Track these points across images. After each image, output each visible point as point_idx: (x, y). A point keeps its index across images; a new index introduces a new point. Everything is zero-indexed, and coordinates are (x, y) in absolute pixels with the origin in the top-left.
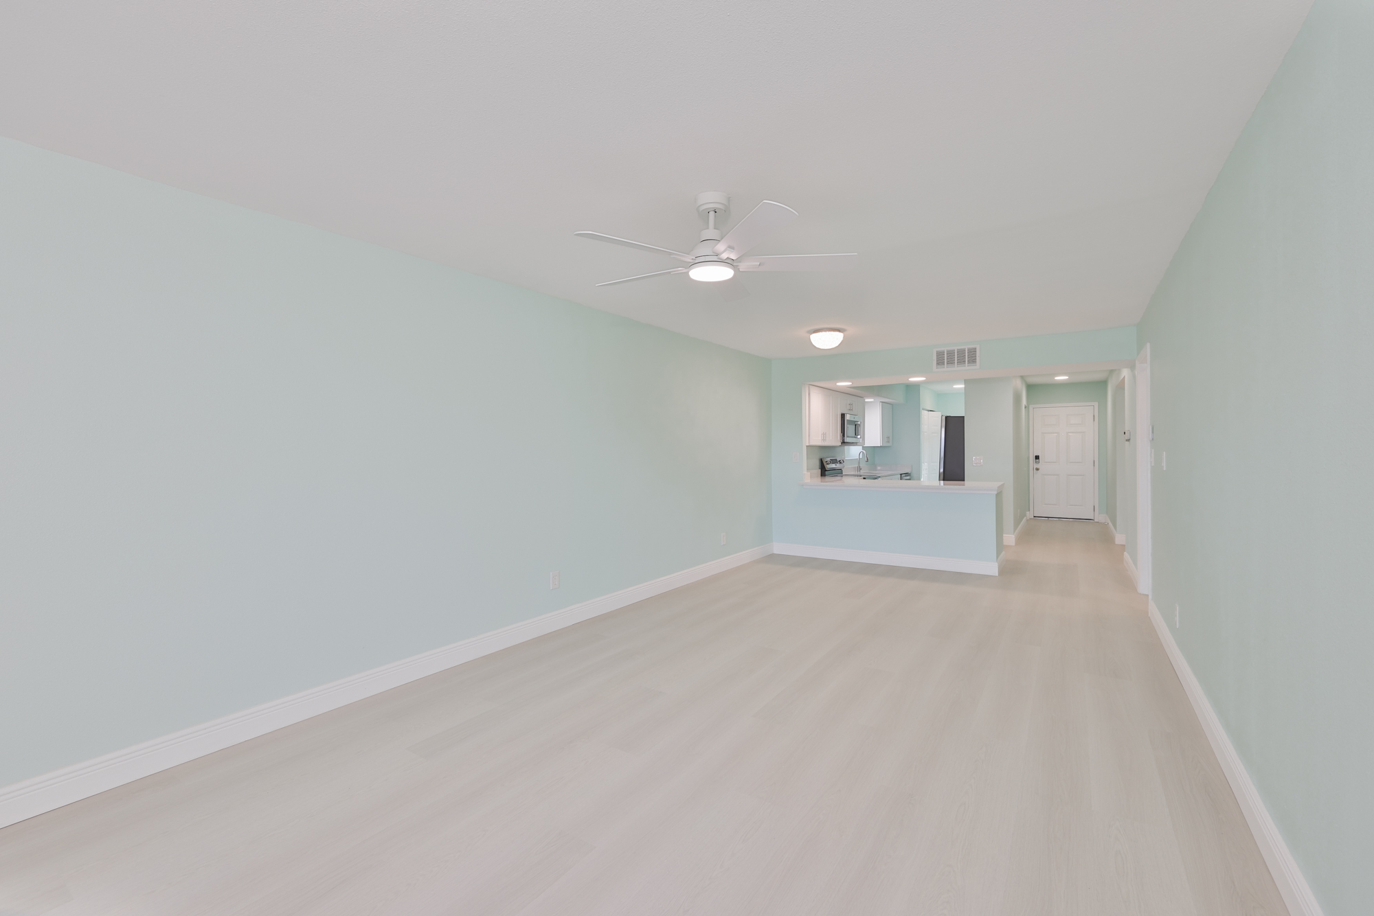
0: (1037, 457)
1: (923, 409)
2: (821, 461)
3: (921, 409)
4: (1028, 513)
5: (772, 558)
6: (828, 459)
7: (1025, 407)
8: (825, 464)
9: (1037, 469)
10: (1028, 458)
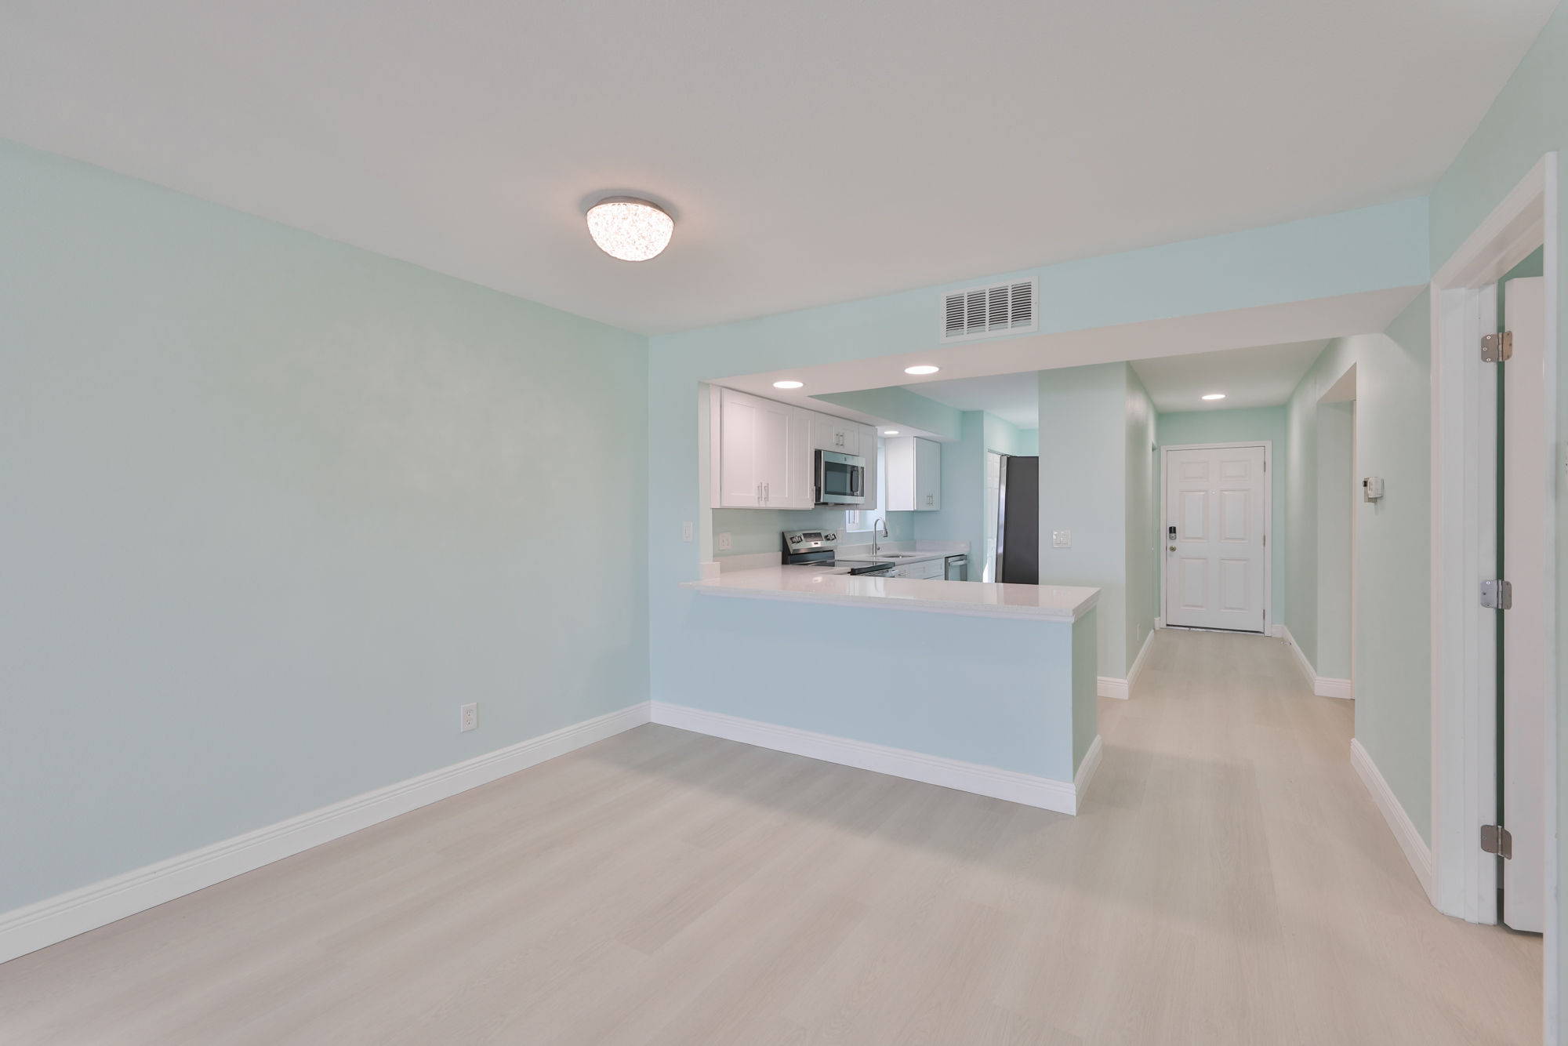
0: (1172, 530)
1: (990, 451)
2: (783, 535)
3: (986, 450)
4: (1157, 619)
5: (647, 731)
6: (800, 534)
7: (1153, 450)
8: (789, 542)
9: (1173, 549)
10: (1159, 531)
